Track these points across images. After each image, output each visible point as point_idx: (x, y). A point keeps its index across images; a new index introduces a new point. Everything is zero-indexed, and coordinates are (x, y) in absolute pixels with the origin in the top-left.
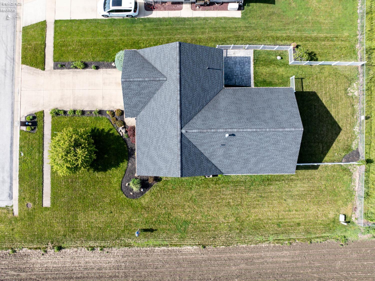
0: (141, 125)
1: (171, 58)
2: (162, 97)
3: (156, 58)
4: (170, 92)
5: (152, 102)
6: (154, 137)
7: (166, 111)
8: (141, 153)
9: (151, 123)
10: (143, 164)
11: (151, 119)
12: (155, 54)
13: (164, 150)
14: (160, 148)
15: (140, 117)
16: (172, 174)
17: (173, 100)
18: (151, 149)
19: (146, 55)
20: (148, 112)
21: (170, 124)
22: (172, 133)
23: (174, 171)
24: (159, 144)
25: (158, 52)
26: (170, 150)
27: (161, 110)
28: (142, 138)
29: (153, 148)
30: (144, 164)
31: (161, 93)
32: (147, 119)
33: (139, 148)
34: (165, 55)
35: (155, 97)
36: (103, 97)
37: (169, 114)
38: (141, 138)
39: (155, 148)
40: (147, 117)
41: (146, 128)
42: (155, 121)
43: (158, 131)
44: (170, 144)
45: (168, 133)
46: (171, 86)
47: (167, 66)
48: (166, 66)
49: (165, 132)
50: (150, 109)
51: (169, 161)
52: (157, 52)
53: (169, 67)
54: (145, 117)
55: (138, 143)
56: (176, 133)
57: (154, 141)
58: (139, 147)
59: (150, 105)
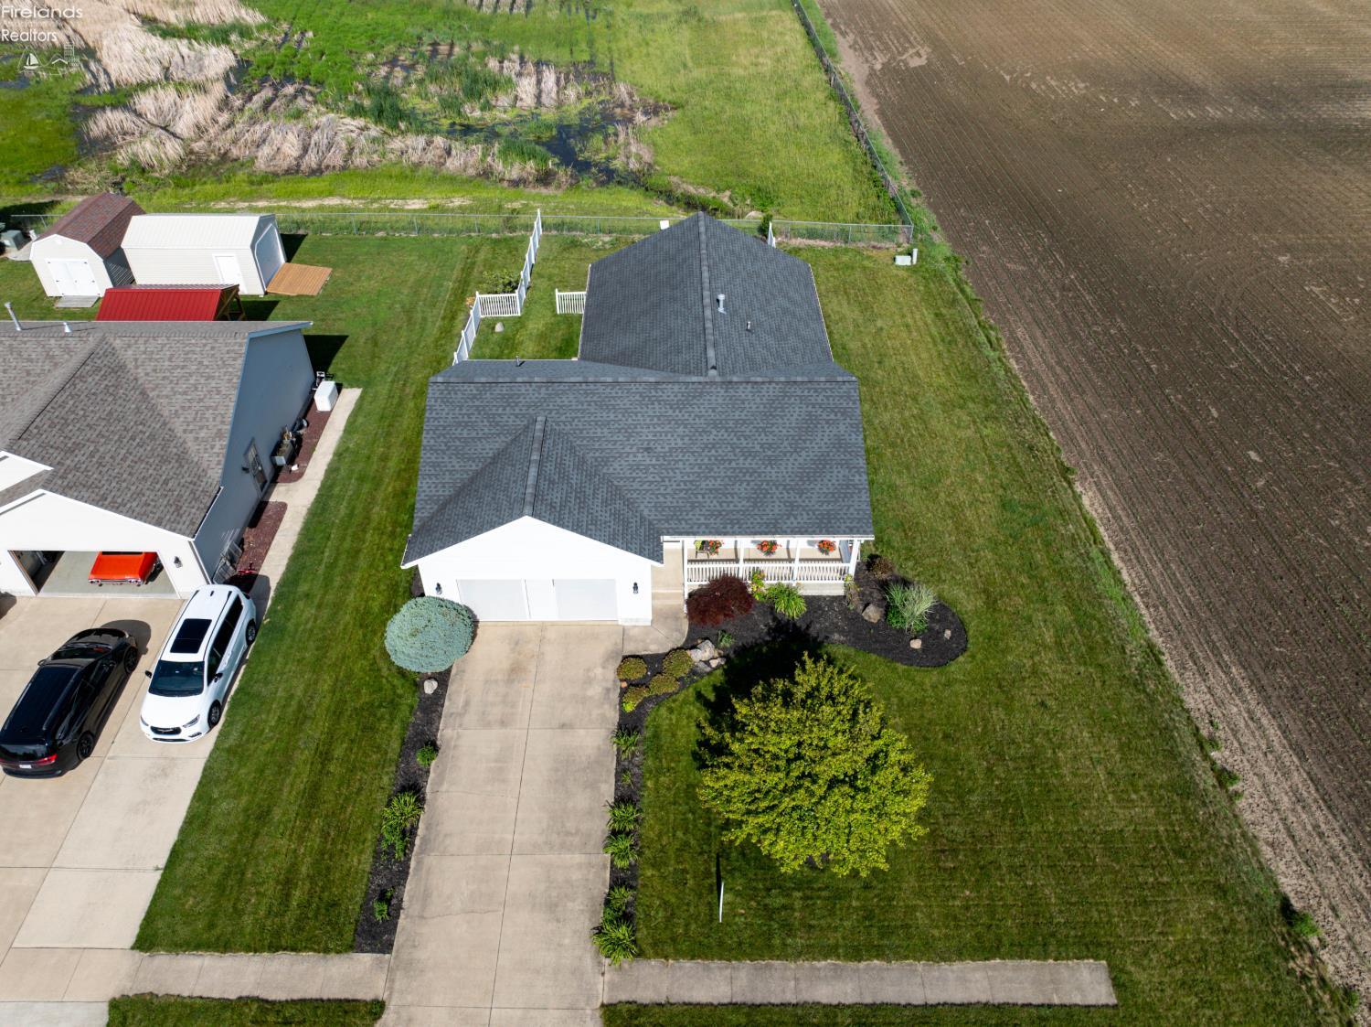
0: (690, 516)
1: (477, 403)
2: (599, 435)
3: (463, 455)
4: (585, 407)
5: (611, 470)
6: (733, 465)
7: (648, 422)
8: (792, 519)
9: (686, 478)
10: (830, 507)
11: (671, 474)
12: (446, 459)
13: (774, 429)
14: (770, 445)
15: (659, 521)
16: (851, 405)
17: (613, 397)
18: (774, 478)
19: (440, 493)
20: (645, 486)
21: (690, 409)
22: (720, 401)
23: (841, 397)
24: (758, 448)
25: (443, 447)
26: (776, 409)
27: (644, 438)
28: (738, 512)
29: (769, 468)
30: (829, 503)
31: (584, 438)
32: (669, 490)
33: (775, 527)
34: (459, 424)
35: (596, 460)
36: (563, 726)
37: (657, 410)
38: (738, 516)
39: (771, 461)
40: (662, 491)
41: (700, 496)
42: (677, 462)
43: (713, 451)
44: (754, 409)
45: (718, 417)
46: (566, 403)
47: (499, 415)
48: (498, 419)
49: (715, 427)
50: (634, 478)
51: (809, 414)
52: (442, 450)
53: (504, 409)
54: (662, 499)
55: (757, 529)
56: (719, 389)
57: (747, 466)
58: (768, 525)
59: (621, 478)
